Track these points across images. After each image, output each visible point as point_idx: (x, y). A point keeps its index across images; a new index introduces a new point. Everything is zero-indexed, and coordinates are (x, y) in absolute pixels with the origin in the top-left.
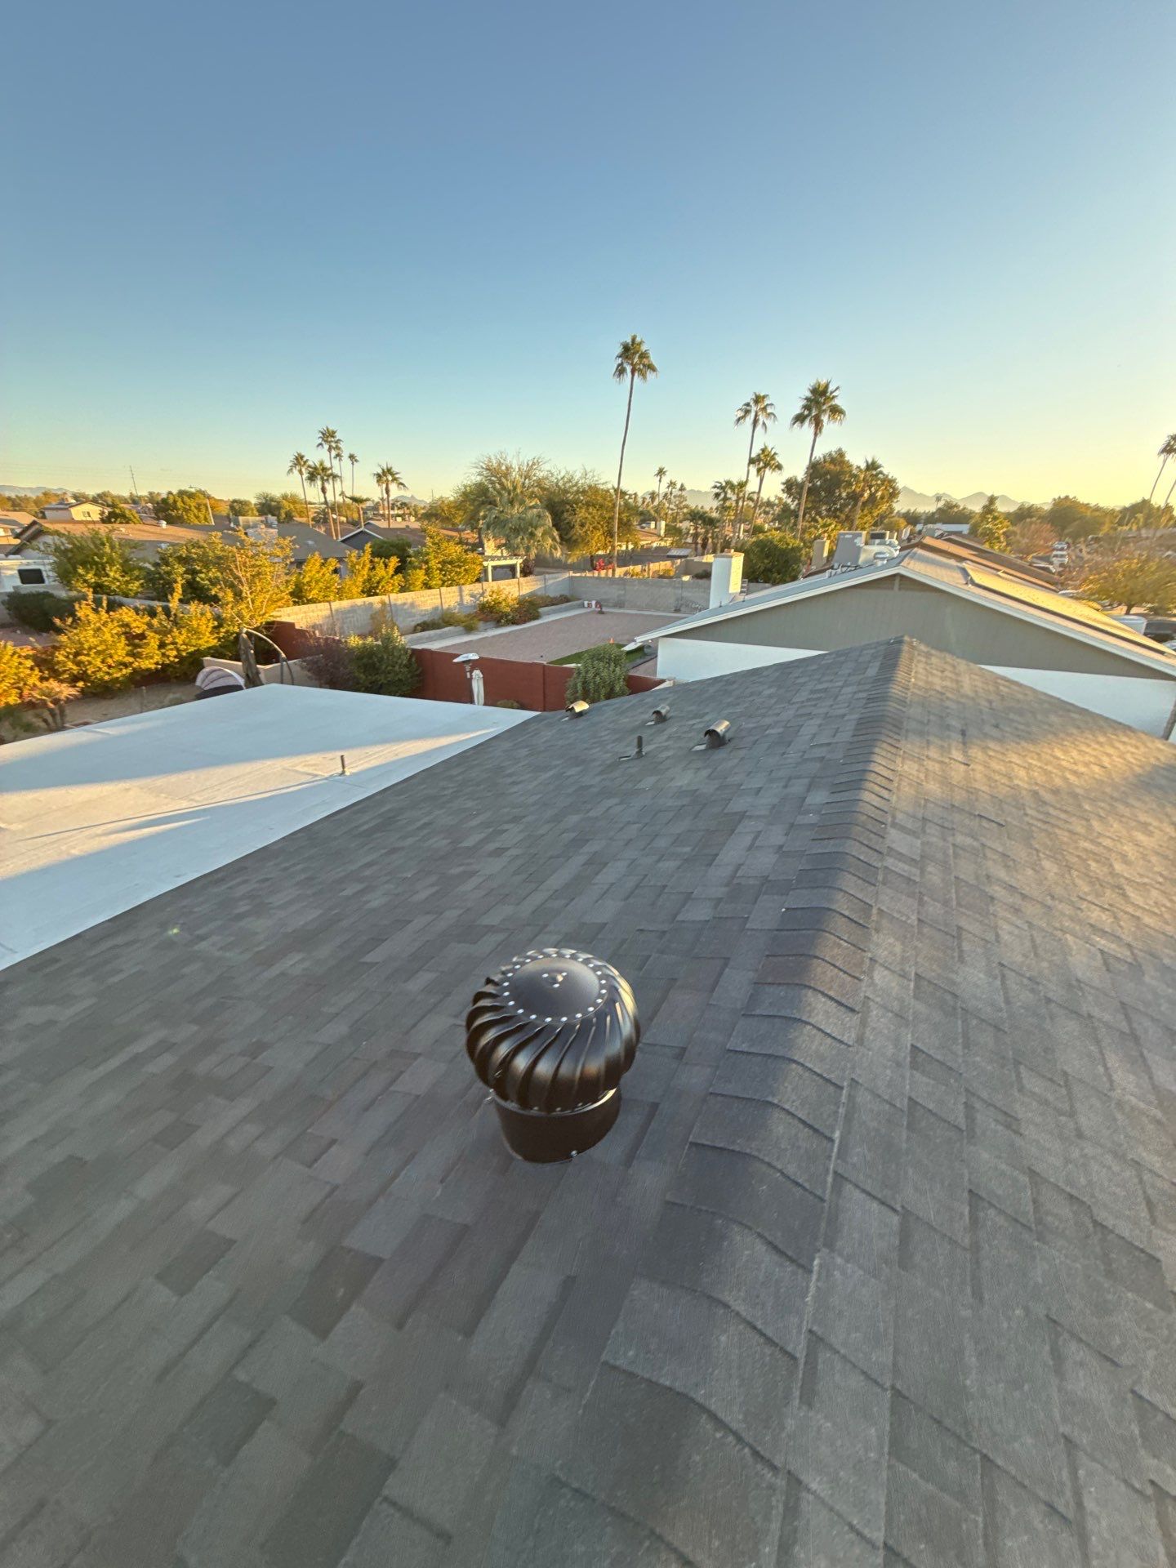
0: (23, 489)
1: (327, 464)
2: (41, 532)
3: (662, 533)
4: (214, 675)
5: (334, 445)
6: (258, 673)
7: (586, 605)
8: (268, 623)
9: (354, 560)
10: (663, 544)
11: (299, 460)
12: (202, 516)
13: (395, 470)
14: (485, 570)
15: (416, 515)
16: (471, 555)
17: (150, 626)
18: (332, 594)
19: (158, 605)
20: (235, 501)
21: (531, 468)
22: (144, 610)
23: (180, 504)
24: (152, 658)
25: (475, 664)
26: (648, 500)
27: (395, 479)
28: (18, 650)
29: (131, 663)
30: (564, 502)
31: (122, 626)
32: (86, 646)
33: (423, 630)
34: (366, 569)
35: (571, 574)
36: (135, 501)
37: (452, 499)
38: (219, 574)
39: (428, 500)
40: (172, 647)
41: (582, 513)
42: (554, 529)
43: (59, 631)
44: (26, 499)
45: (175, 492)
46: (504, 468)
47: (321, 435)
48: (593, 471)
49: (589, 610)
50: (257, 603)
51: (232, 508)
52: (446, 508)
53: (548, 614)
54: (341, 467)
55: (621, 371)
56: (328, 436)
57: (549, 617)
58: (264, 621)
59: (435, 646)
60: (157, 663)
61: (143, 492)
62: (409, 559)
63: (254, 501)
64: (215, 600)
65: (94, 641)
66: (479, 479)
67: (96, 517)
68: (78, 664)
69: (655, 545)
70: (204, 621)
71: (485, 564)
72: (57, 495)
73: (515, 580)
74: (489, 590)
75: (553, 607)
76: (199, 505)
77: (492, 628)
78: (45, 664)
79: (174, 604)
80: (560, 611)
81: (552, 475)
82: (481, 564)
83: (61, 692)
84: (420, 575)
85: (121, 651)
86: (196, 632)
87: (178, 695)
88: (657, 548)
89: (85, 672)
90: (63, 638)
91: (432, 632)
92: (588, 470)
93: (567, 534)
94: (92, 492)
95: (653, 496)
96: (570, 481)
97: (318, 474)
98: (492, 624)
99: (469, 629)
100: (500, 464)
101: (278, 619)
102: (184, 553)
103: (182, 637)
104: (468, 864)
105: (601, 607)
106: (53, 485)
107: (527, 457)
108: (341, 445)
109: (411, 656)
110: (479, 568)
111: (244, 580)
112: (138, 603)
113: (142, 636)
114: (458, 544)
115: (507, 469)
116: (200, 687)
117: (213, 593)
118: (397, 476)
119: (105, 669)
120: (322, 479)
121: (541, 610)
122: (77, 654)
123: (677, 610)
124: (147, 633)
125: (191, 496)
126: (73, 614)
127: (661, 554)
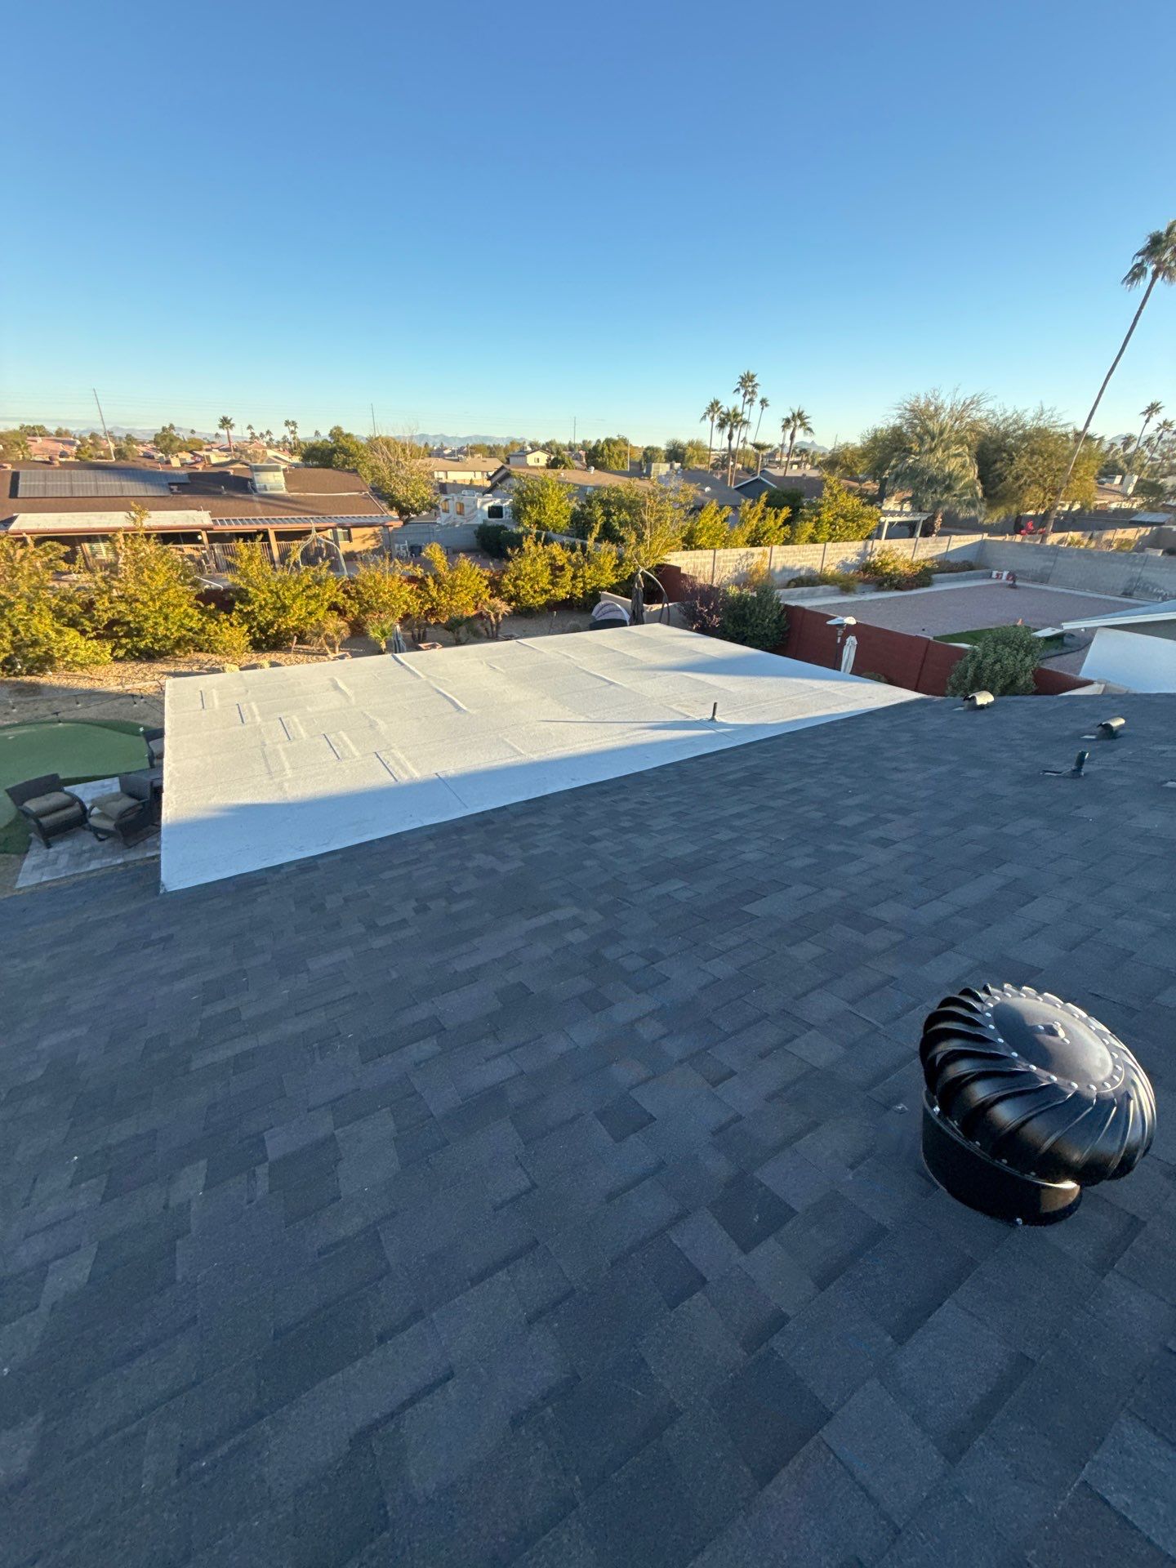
0: (498, 439)
1: (739, 410)
2: (508, 475)
3: (1130, 490)
4: (607, 608)
5: (750, 389)
6: (642, 611)
7: (994, 576)
8: (658, 566)
9: (747, 508)
10: (1126, 505)
11: (714, 406)
12: (620, 462)
13: (805, 414)
14: (880, 527)
15: (812, 463)
16: (869, 509)
17: (569, 560)
18: (719, 542)
19: (578, 542)
20: (648, 448)
21: (966, 407)
22: (568, 545)
23: (606, 452)
24: (565, 587)
25: (850, 630)
26: (1120, 446)
27: (803, 424)
28: (481, 571)
29: (550, 590)
30: (1000, 449)
31: (550, 558)
32: (524, 573)
33: (797, 586)
34: (757, 518)
35: (986, 536)
36: (571, 448)
37: (859, 444)
38: (628, 517)
39: (830, 447)
40: (581, 579)
41: (1021, 463)
42: (979, 482)
43: (509, 559)
44: (497, 448)
45: (602, 440)
46: (932, 408)
47: (740, 380)
48: (1052, 410)
49: (999, 581)
50: (654, 547)
51: (645, 454)
52: (848, 455)
53: (942, 581)
54: (752, 413)
55: (1136, 273)
56: (747, 382)
57: (943, 586)
58: (656, 562)
59: (806, 604)
60: (567, 593)
61: (579, 441)
62: (801, 510)
63: (664, 447)
64: (622, 540)
65: (529, 569)
66: (898, 422)
67: (543, 462)
68: (515, 586)
69: (1114, 506)
70: (609, 558)
71: (882, 519)
72: (519, 444)
73: (912, 541)
74: (878, 549)
75: (951, 575)
76: (620, 452)
77: (871, 592)
78: (495, 586)
79: (590, 543)
80: (958, 580)
81: (995, 415)
82: (878, 519)
83: (500, 608)
84: (809, 528)
85: (544, 581)
86: (600, 568)
87: (577, 622)
88: (1116, 510)
89: (518, 594)
90: (511, 565)
91: (806, 589)
92: (1046, 408)
93: (993, 488)
94: (542, 441)
95: (1128, 440)
96: (1015, 422)
97: (730, 421)
98: (872, 587)
99: (846, 589)
100: (928, 405)
101: (668, 563)
102: (605, 496)
103: (590, 572)
104: (851, 846)
105: (1014, 579)
106: (517, 436)
107: (964, 395)
108: (757, 390)
109: (782, 612)
110: (874, 524)
111: (648, 524)
112: (565, 539)
113: (562, 568)
114: (857, 496)
115: (936, 409)
116: (594, 618)
117: (621, 534)
118: (806, 421)
119: (532, 593)
120: (732, 425)
121: (934, 576)
122: (517, 579)
123: (1127, 594)
124: (566, 565)
125: (615, 443)
126: (520, 545)
127: (1124, 519)
